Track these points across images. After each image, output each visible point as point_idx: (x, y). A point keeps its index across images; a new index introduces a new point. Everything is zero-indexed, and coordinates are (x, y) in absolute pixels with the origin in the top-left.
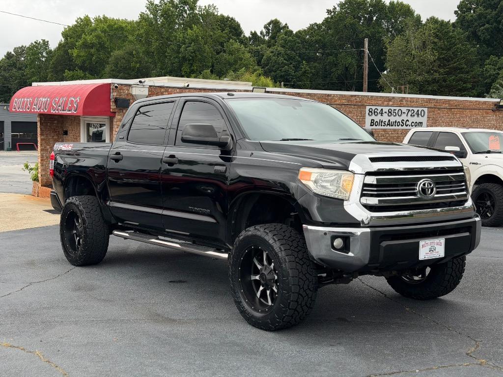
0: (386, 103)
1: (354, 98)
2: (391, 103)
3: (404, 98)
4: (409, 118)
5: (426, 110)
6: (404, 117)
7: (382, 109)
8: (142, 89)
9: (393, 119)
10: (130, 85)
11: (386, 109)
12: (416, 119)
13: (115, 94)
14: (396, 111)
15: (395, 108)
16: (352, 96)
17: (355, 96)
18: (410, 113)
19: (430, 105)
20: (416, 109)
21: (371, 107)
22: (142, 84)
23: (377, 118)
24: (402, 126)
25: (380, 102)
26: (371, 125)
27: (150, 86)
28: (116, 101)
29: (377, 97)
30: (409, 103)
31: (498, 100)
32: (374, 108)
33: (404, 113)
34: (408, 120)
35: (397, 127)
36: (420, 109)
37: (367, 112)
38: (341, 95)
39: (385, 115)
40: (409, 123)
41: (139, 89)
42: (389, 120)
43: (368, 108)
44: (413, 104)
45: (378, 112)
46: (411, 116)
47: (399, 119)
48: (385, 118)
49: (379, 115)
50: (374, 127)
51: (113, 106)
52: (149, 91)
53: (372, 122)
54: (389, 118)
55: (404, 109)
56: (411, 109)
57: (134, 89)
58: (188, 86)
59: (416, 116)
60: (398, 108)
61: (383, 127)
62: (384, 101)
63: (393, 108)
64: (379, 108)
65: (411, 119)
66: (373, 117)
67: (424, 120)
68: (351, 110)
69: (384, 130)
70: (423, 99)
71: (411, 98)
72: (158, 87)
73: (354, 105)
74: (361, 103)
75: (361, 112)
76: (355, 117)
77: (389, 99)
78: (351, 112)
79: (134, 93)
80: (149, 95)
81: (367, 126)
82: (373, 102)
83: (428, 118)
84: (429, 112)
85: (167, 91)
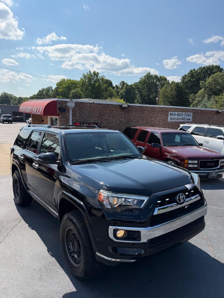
0: (177, 111)
1: (164, 109)
2: (179, 111)
3: (184, 109)
4: (185, 117)
5: (192, 113)
6: (183, 116)
7: (175, 113)
9: (179, 117)
10: (66, 102)
11: (176, 113)
12: (188, 117)
13: (59, 105)
14: (181, 114)
15: (180, 113)
16: (163, 108)
17: (165, 107)
18: (186, 115)
19: (193, 112)
20: (188, 113)
21: (171, 112)
22: (72, 101)
23: (173, 117)
24: (182, 120)
25: (174, 110)
26: (170, 120)
27: (76, 102)
28: (59, 108)
29: (174, 108)
31: (218, 110)
32: (172, 112)
33: (184, 115)
34: (185, 118)
35: (180, 121)
36: (190, 113)
37: (169, 114)
39: (176, 116)
41: (71, 103)
43: (170, 112)
44: (187, 111)
47: (181, 117)
48: (176, 117)
49: (174, 115)
51: (58, 111)
52: (75, 104)
55: (184, 113)
56: (186, 113)
57: (68, 103)
58: (93, 102)
60: (181, 113)
61: (175, 121)
63: (179, 113)
64: (174, 113)
65: (186, 117)
66: (171, 116)
67: (191, 118)
69: (175, 122)
70: (191, 109)
71: (187, 109)
72: (80, 102)
73: (164, 111)
74: (167, 111)
75: (167, 114)
76: (164, 117)
77: (178, 109)
78: (162, 114)
79: (68, 105)
80: (75, 106)
81: (169, 120)
82: (172, 110)
83: (193, 117)
84: (193, 114)
85: (84, 105)
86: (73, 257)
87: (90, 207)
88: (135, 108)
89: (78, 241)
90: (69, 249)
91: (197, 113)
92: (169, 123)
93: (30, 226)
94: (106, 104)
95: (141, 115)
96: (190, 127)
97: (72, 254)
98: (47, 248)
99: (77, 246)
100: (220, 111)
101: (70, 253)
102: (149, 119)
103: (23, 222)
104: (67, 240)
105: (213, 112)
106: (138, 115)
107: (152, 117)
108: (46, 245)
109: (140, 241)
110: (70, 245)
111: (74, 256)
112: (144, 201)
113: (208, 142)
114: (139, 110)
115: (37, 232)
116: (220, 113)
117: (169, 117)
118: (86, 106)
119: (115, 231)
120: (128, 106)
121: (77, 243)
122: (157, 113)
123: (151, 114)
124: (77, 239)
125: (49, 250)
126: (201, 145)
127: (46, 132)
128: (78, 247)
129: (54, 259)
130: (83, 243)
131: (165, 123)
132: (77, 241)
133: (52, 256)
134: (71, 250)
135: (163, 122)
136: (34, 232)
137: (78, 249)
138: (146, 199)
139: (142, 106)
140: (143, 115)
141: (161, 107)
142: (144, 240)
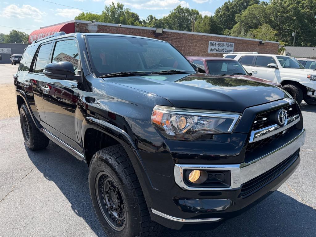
0: (217, 40)
1: (204, 37)
2: (220, 40)
3: (225, 38)
5: (233, 44)
6: (225, 47)
7: (216, 43)
8: (94, 27)
9: (220, 48)
10: (87, 24)
11: (217, 43)
12: (229, 48)
13: (77, 29)
15: (221, 42)
16: (203, 36)
18: (227, 45)
19: (235, 42)
20: (229, 43)
22: (93, 23)
23: (213, 48)
24: (223, 52)
25: (215, 39)
26: (211, 51)
27: (99, 25)
29: (214, 37)
30: (227, 40)
31: (261, 41)
32: (212, 42)
33: (225, 45)
34: (226, 49)
35: (221, 52)
36: (231, 43)
37: (209, 44)
38: (198, 35)
39: (217, 46)
40: (226, 50)
41: (92, 26)
42: (218, 49)
43: (210, 42)
44: (228, 41)
45: (214, 44)
46: (228, 47)
47: (222, 48)
48: (217, 47)
49: (214, 46)
50: (212, 52)
52: (98, 28)
53: (211, 50)
54: (218, 48)
55: (225, 43)
56: (228, 43)
57: (89, 26)
58: (121, 26)
59: (229, 47)
60: (222, 43)
61: (216, 52)
62: (217, 39)
63: (220, 43)
64: (215, 42)
65: (228, 48)
66: (212, 47)
67: (232, 49)
68: (202, 43)
69: (216, 54)
70: (233, 39)
71: (228, 38)
72: (104, 26)
73: (204, 40)
74: (207, 40)
75: (207, 44)
76: (204, 47)
77: (219, 38)
78: (202, 44)
79: (89, 29)
80: (98, 30)
81: (209, 51)
82: (212, 39)
83: (234, 48)
84: (235, 45)
85: (109, 28)
86: (111, 216)
87: (136, 139)
88: (170, 35)
89: (119, 193)
90: (104, 205)
91: (239, 44)
92: (210, 54)
93: (45, 176)
94: (136, 29)
95: (178, 44)
96: (236, 56)
97: (109, 212)
98: (71, 205)
99: (116, 199)
100: (263, 42)
101: (106, 211)
102: (187, 49)
103: (36, 171)
104: (100, 192)
105: (256, 43)
106: (175, 44)
107: (190, 46)
108: (69, 200)
109: (229, 187)
110: (105, 199)
111: (113, 215)
112: (233, 120)
113: (257, 72)
114: (175, 38)
115: (55, 183)
116: (263, 44)
117: (210, 48)
118: (112, 30)
119: (186, 173)
120: (163, 32)
121: (117, 196)
122: (197, 42)
123: (189, 43)
124: (116, 189)
125: (73, 208)
126: (251, 74)
127: (57, 40)
128: (119, 201)
129: (82, 219)
130: (127, 195)
131: (205, 54)
132: (116, 193)
133: (79, 215)
134: (107, 205)
135: (203, 54)
136: (52, 184)
137: (119, 204)
138: (235, 117)
139: (179, 33)
140: (180, 44)
141: (200, 35)
142: (236, 184)
